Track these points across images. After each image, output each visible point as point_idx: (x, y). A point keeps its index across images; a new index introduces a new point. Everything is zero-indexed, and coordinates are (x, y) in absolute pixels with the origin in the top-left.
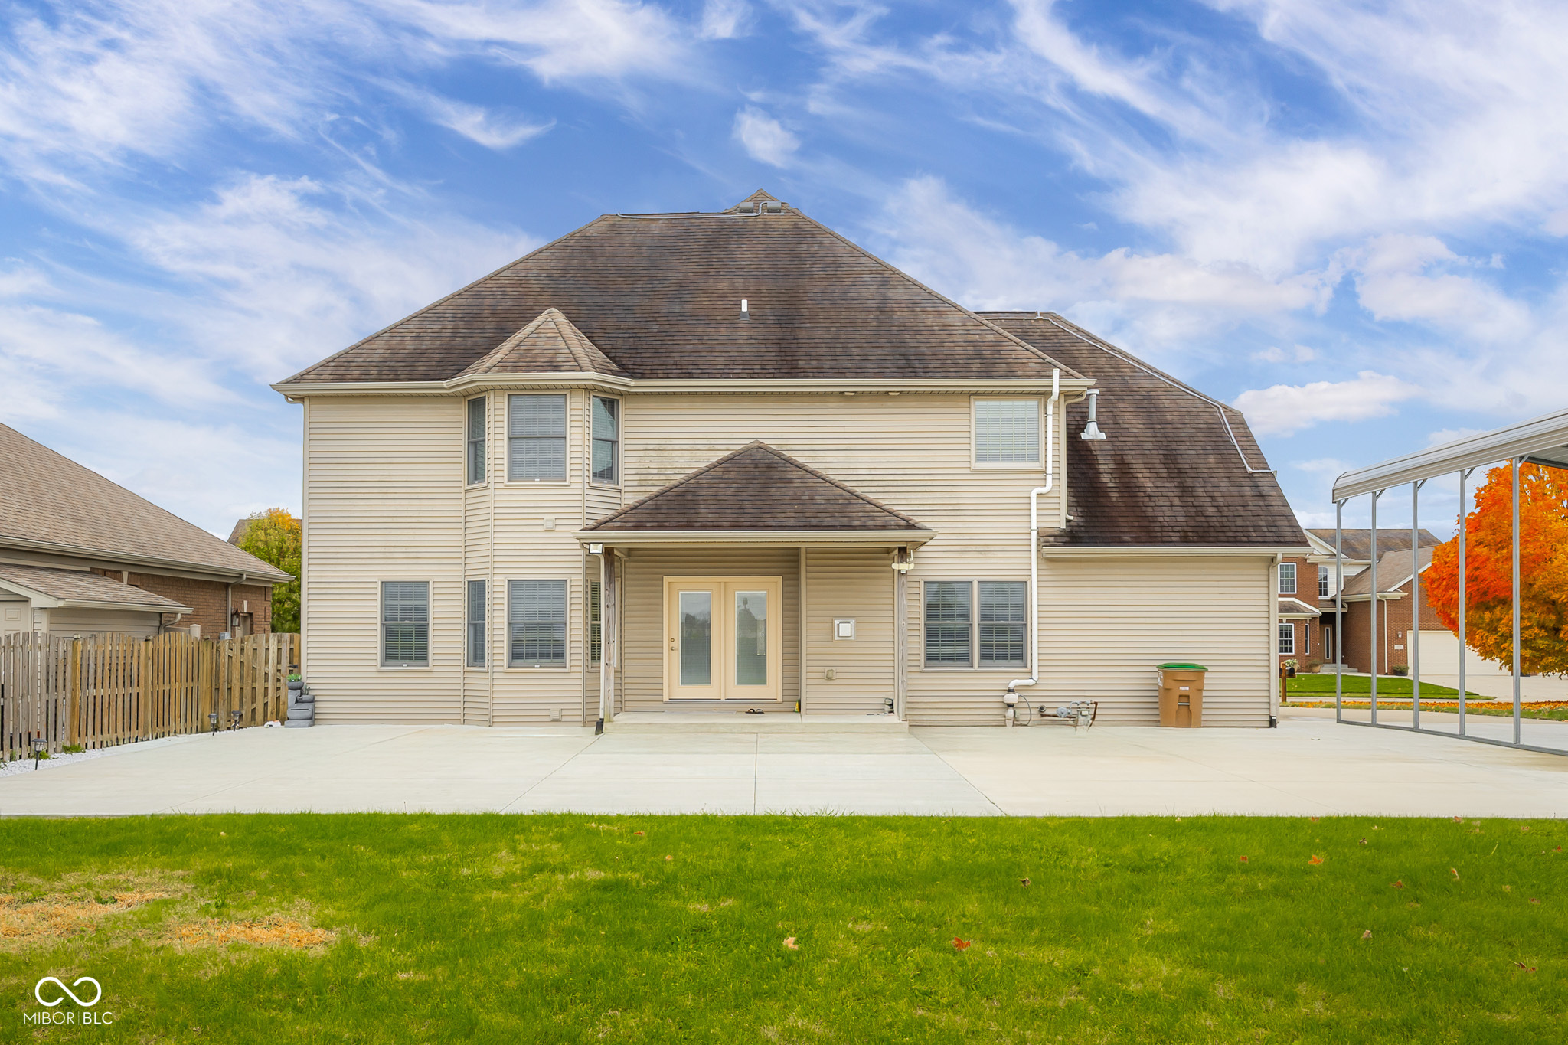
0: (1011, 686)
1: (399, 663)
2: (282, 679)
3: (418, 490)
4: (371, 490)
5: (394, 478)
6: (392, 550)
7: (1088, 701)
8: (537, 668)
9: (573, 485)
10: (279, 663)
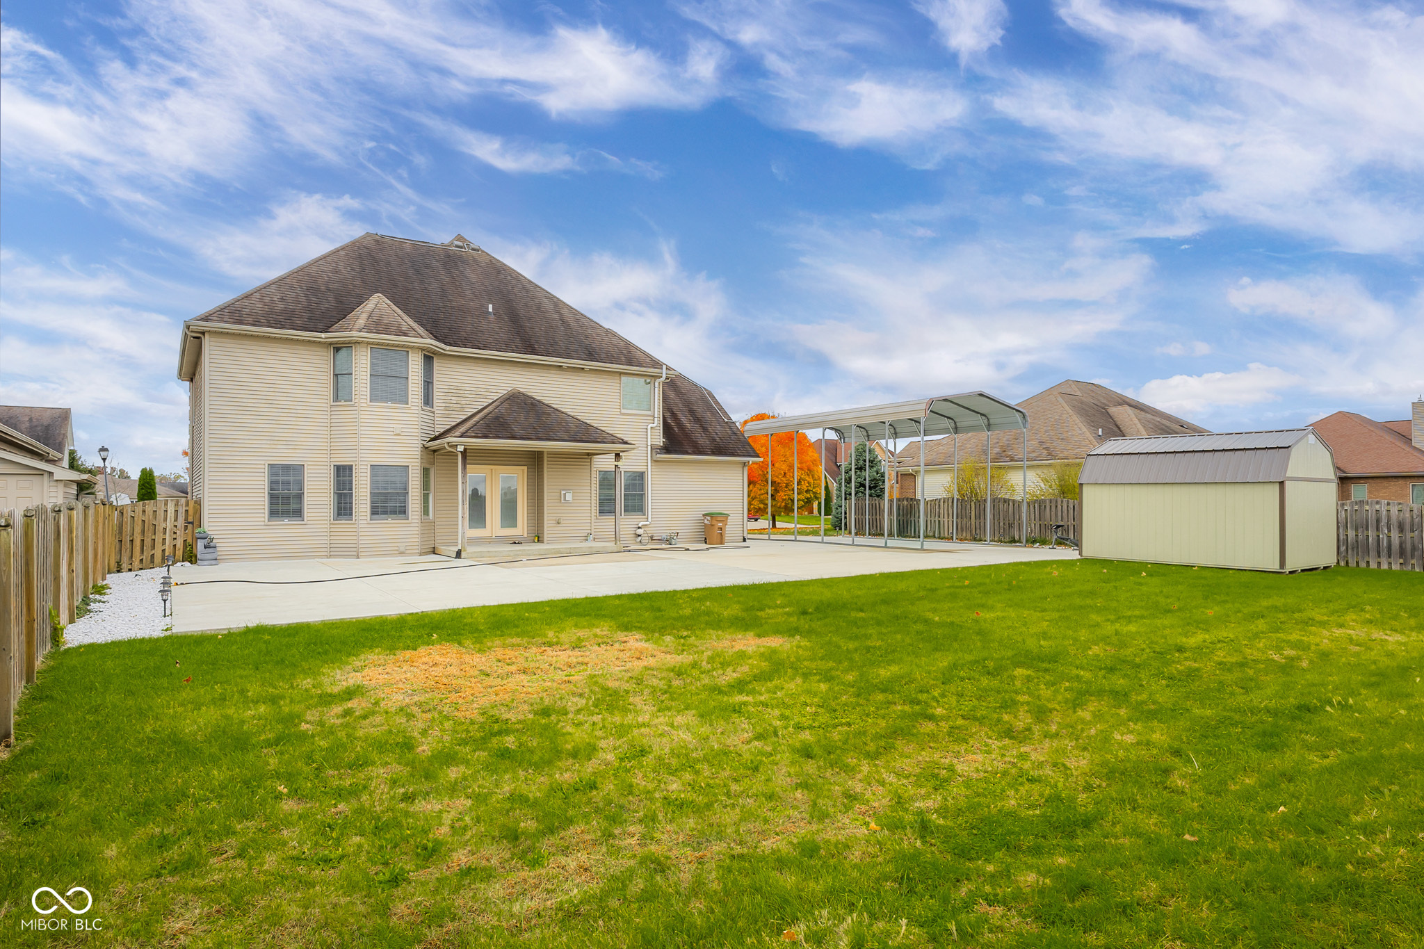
0: (640, 525)
1: (282, 519)
2: (178, 532)
3: (296, 403)
4: (260, 401)
5: (277, 394)
6: (276, 443)
7: (674, 531)
8: (390, 521)
9: (413, 408)
10: (176, 520)
